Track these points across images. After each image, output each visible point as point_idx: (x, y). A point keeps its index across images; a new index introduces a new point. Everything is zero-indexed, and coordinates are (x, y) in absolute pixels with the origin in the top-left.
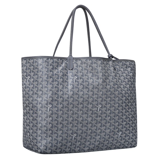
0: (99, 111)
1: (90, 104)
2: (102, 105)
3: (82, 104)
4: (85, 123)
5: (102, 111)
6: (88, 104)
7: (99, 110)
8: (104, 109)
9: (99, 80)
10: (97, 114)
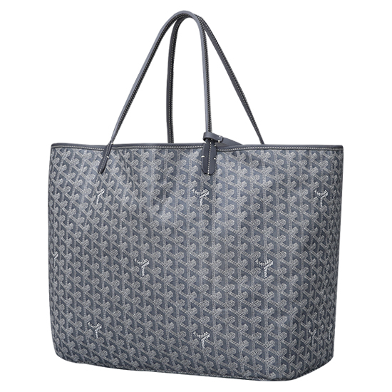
1: (124, 257)
2: (150, 260)
3: (107, 255)
4: (115, 299)
5: (151, 275)
6: (118, 256)
7: (143, 273)
9: (141, 197)
10: (140, 282)
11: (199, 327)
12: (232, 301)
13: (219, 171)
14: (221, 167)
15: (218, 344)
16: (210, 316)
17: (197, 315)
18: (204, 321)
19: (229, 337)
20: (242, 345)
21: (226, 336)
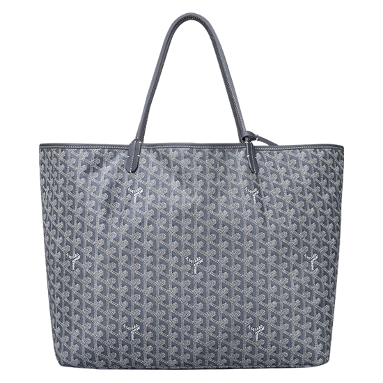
0: (198, 272)
1: (173, 256)
2: (204, 257)
3: (152, 255)
4: (159, 299)
5: (205, 273)
6: (166, 256)
7: (195, 271)
8: (210, 269)
9: (196, 196)
10: (192, 280)
11: (254, 321)
12: (286, 294)
13: (261, 170)
14: (262, 166)
15: (271, 336)
16: (266, 309)
17: (253, 310)
18: (259, 314)
19: (283, 328)
20: (295, 335)
21: (280, 328)
